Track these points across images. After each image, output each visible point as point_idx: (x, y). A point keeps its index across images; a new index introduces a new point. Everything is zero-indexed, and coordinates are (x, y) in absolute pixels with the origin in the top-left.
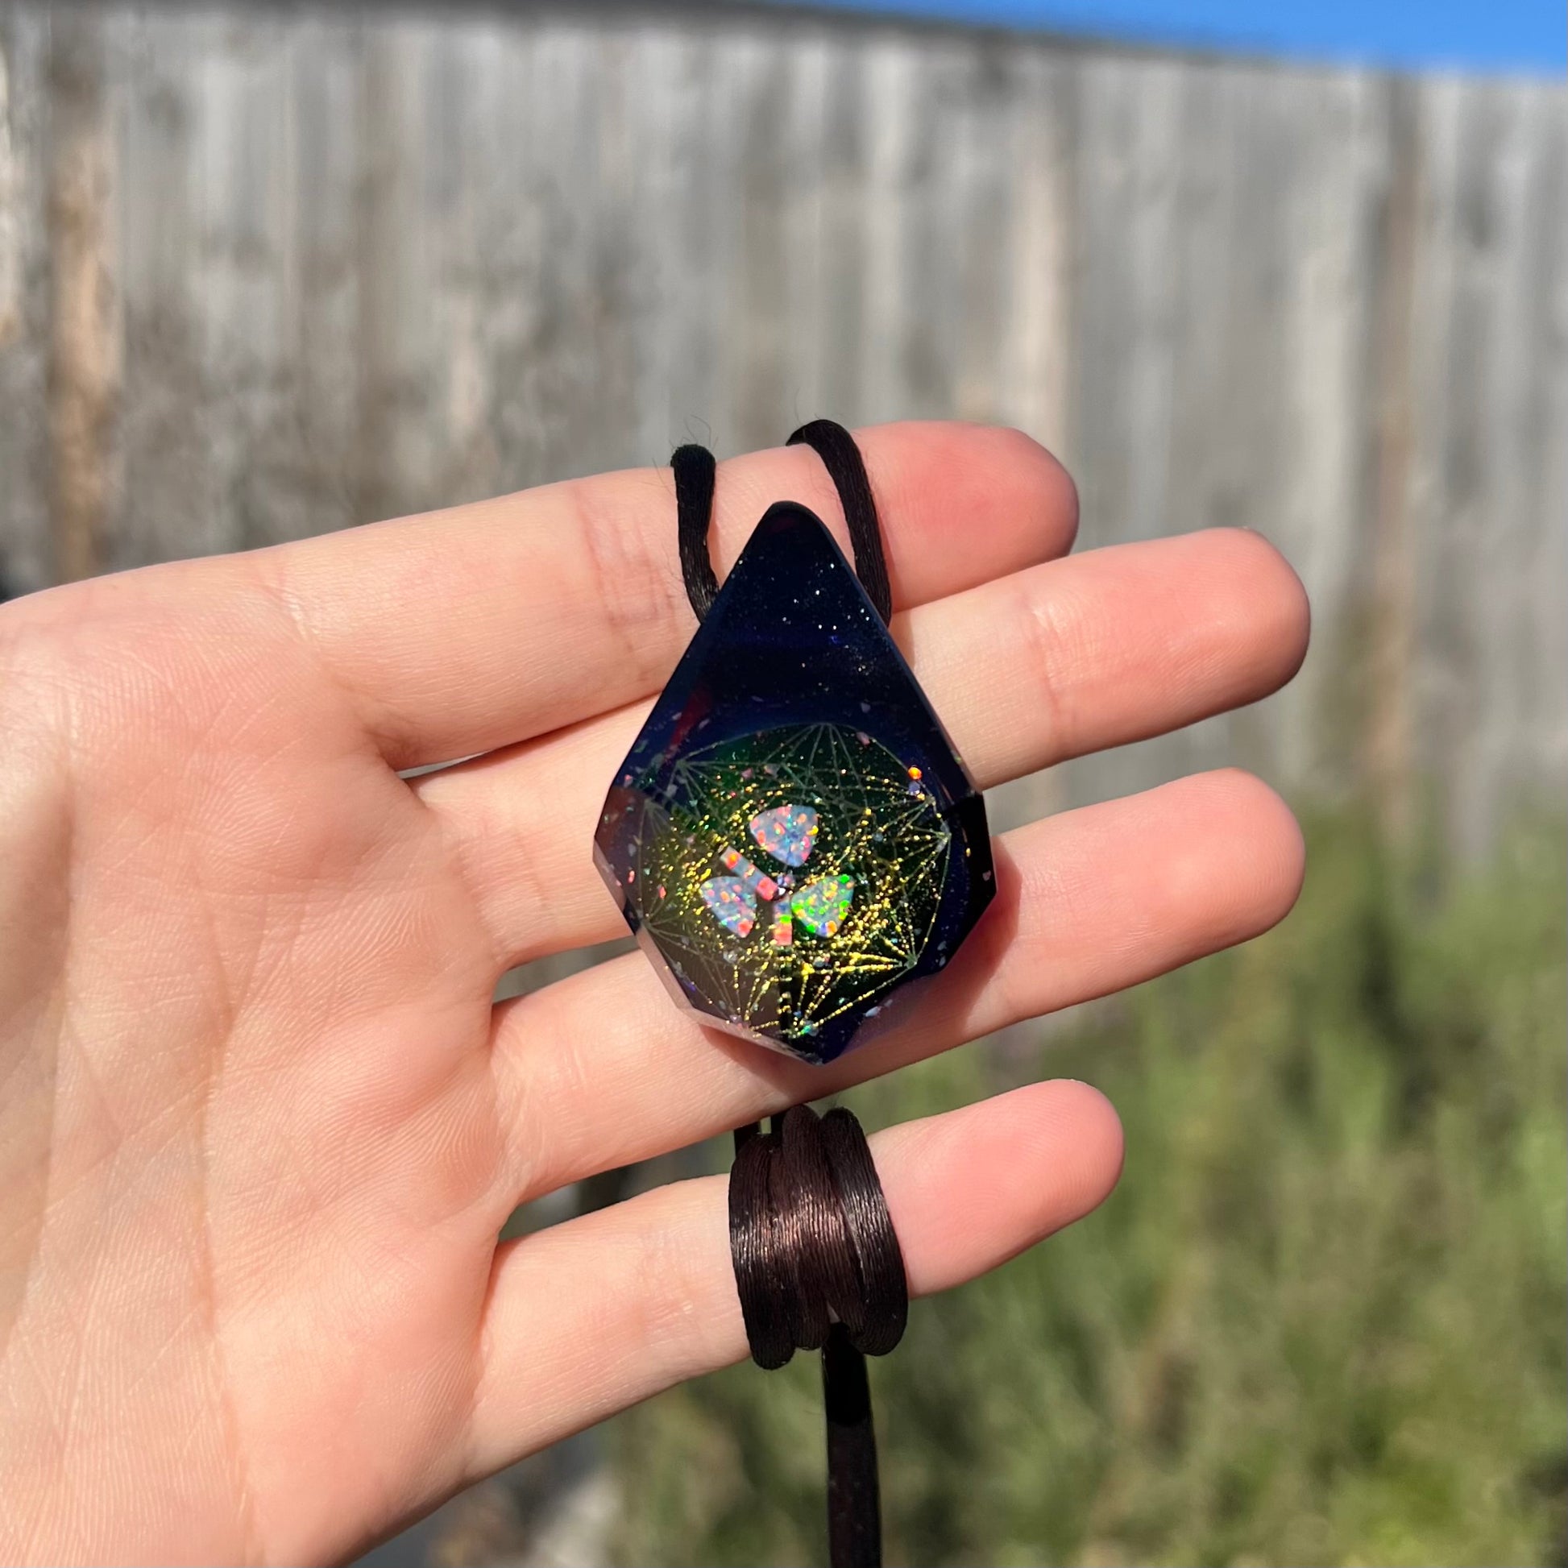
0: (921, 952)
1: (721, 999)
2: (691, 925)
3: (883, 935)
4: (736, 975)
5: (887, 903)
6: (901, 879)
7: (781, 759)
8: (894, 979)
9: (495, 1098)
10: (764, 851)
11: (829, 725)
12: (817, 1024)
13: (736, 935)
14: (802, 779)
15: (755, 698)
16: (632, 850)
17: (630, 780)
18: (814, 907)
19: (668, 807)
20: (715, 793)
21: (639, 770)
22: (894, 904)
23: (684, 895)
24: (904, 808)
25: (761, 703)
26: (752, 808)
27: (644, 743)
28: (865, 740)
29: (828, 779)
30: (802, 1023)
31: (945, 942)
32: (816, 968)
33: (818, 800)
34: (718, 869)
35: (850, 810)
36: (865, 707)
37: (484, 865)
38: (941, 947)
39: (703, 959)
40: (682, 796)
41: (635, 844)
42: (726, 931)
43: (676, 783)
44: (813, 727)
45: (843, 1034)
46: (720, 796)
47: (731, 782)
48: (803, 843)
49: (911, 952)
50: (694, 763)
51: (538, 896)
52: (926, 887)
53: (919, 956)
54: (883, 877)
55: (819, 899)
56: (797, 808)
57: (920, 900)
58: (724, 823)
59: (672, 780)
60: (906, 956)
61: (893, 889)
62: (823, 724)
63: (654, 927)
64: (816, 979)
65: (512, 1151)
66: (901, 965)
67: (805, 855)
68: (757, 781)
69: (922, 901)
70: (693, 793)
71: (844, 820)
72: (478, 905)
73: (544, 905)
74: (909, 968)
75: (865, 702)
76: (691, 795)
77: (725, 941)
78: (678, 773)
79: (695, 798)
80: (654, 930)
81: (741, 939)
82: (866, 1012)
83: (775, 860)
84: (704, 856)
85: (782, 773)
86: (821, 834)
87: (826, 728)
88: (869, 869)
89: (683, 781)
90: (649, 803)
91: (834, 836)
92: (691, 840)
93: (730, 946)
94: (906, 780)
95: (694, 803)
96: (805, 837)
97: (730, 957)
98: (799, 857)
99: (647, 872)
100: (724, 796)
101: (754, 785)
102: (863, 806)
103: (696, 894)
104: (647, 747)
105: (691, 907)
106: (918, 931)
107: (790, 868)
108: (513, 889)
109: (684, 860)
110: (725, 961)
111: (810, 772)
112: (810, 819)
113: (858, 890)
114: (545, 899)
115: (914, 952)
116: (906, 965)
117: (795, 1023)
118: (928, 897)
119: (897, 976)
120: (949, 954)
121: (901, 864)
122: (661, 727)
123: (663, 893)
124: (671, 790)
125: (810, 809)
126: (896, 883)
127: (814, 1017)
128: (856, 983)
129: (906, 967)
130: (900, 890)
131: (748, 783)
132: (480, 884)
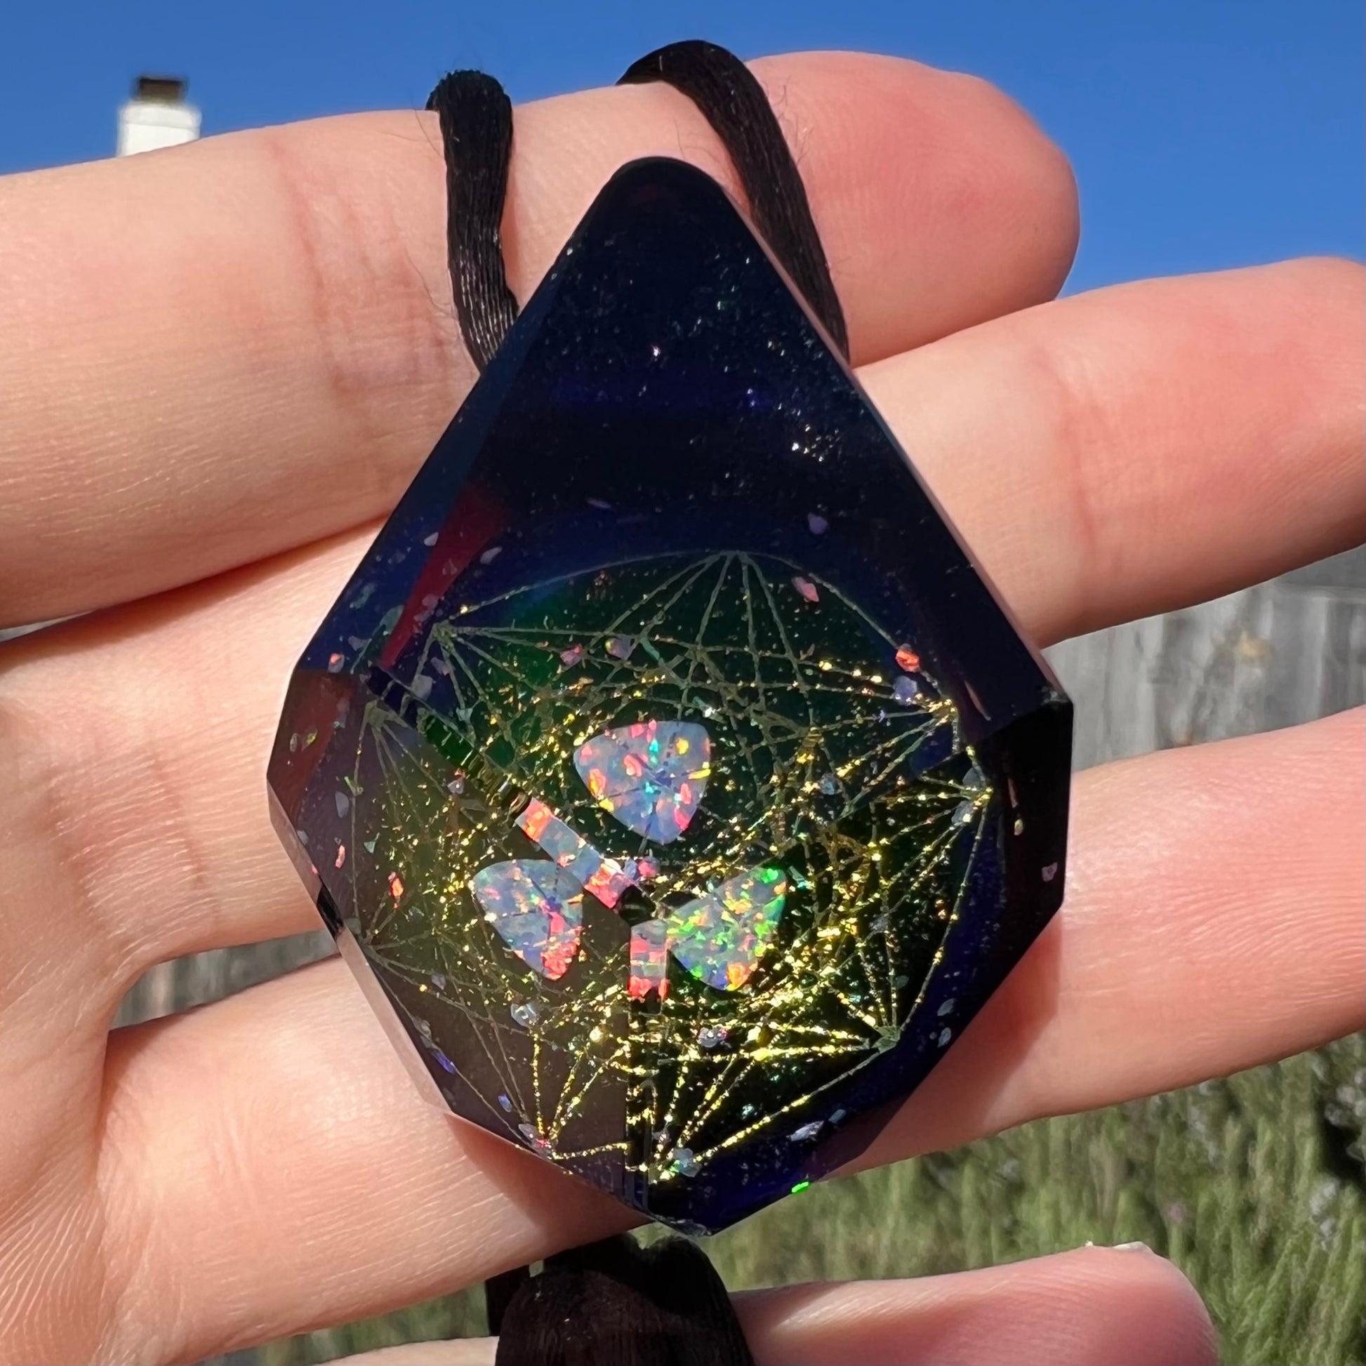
0: (908, 1021)
1: (503, 1092)
2: (452, 954)
3: (835, 986)
4: (537, 1049)
5: (851, 925)
6: (883, 881)
7: (639, 630)
8: (851, 1072)
9: (103, 1225)
10: (601, 810)
11: (745, 558)
12: (699, 1158)
13: (540, 976)
14: (682, 670)
15: (594, 502)
16: (342, 803)
17: (338, 661)
18: (706, 931)
19: (411, 717)
20: (507, 695)
21: (356, 643)
22: (864, 928)
23: (441, 893)
24: (883, 732)
25: (605, 511)
26: (580, 725)
27: (368, 590)
28: (810, 592)
29: (735, 667)
30: (670, 1155)
31: (952, 1001)
32: (703, 1051)
33: (709, 712)
34: (508, 845)
35: (776, 731)
36: (817, 524)
37: (94, 810)
38: (944, 1010)
39: (472, 1016)
40: (442, 697)
41: (348, 793)
42: (520, 967)
43: (430, 670)
44: (709, 561)
45: (745, 1171)
46: (516, 701)
47: (540, 670)
48: (678, 797)
49: (890, 1020)
50: (467, 630)
51: (187, 864)
52: (923, 898)
53: (902, 1028)
54: (845, 876)
55: (716, 916)
56: (670, 727)
57: (909, 921)
58: (524, 752)
59: (421, 667)
60: (880, 1030)
61: (865, 899)
62: (730, 555)
63: (378, 952)
64: (704, 1072)
65: (127, 1318)
66: (866, 1045)
67: (684, 823)
68: (589, 670)
69: (913, 924)
70: (464, 693)
71: (765, 750)
72: (81, 881)
73: (200, 879)
74: (882, 1051)
75: (817, 513)
76: (461, 700)
77: (516, 985)
78: (436, 650)
79: (468, 705)
80: (378, 959)
81: (547, 982)
82: (793, 1132)
83: (622, 828)
84: (481, 816)
85: (639, 656)
86: (716, 779)
87: (736, 563)
88: (820, 859)
89: (446, 669)
90: (374, 710)
91: (737, 784)
92: (456, 786)
93: (527, 992)
94: (894, 671)
95: (465, 714)
96: (685, 786)
97: (525, 1013)
98: (671, 823)
99: (371, 847)
100: (526, 700)
101: (584, 681)
102: (805, 722)
103: (465, 892)
104: (372, 597)
105: (453, 919)
106: (904, 980)
107: (651, 844)
108: (145, 853)
109: (443, 825)
110: (514, 1023)
111: (699, 653)
112: (695, 749)
113: (796, 899)
114: (199, 869)
115: (894, 1019)
116: (877, 1044)
117: (657, 1156)
118: (926, 916)
119: (859, 1067)
120: (959, 1023)
121: (884, 850)
122: (401, 557)
123: (398, 890)
124: (421, 686)
125: (694, 728)
126: (871, 885)
127: (696, 1145)
128: (776, 1078)
129: (876, 1050)
130: (878, 902)
131: (573, 674)
132: (89, 844)
